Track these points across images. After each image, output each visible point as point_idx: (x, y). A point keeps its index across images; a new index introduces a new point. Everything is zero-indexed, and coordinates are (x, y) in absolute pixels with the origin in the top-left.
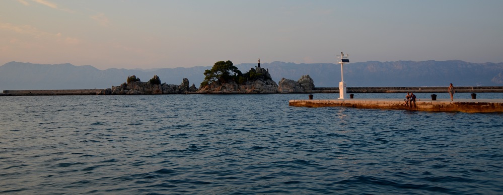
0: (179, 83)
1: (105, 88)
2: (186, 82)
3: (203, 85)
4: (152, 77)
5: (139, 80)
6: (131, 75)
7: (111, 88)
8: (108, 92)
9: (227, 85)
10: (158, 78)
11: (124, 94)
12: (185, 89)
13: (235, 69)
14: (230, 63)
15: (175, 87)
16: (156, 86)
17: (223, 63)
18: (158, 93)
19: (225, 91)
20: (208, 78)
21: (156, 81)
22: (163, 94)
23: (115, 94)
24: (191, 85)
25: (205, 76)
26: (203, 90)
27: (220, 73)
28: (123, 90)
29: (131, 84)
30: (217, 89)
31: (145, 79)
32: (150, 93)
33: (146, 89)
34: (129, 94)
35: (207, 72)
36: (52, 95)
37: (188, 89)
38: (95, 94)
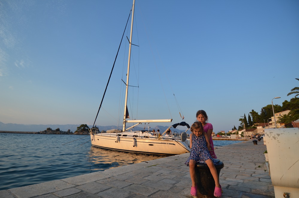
0: (67, 131)
1: (37, 131)
2: (69, 130)
3: (76, 132)
4: (57, 128)
5: (51, 129)
6: (48, 127)
7: (40, 132)
8: (39, 133)
9: (84, 132)
10: (59, 129)
11: (45, 134)
12: (69, 133)
13: (88, 127)
14: (86, 125)
15: (65, 132)
16: (58, 131)
17: (84, 125)
18: (58, 134)
19: (84, 134)
20: (78, 129)
21: (58, 130)
22: (61, 134)
23: (41, 134)
24: (71, 132)
25: (77, 129)
26: (76, 133)
27: (82, 128)
28: (45, 133)
29: (48, 130)
30: (81, 133)
31: (54, 129)
32: (56, 134)
33: (54, 132)
34: (47, 134)
35: (78, 127)
36: (14, 133)
37: (70, 133)
38: (33, 133)
